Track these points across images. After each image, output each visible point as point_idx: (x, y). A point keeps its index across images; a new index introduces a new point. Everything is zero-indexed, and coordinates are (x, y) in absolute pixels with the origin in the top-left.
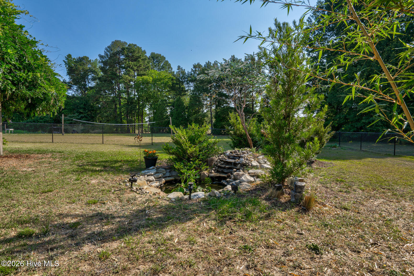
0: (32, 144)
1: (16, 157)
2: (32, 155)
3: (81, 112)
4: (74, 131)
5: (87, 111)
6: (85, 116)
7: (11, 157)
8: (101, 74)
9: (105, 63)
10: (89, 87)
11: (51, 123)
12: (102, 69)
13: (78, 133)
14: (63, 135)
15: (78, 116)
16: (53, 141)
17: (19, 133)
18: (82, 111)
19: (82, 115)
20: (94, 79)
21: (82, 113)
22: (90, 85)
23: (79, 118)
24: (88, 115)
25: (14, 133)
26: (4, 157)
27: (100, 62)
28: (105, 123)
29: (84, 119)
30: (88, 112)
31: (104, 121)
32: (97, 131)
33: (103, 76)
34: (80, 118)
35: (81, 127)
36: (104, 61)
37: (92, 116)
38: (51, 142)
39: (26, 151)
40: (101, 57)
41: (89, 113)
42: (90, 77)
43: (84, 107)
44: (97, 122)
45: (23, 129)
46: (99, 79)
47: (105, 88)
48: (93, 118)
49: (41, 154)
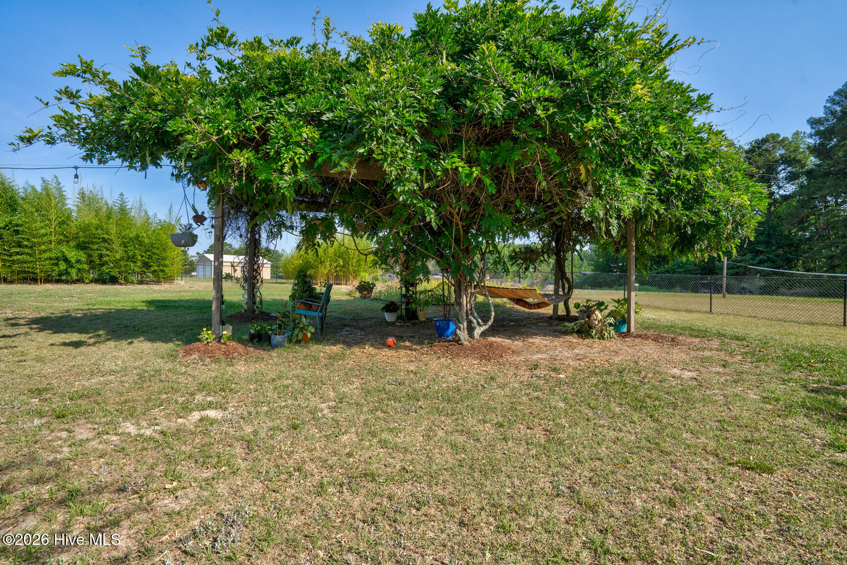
0: (673, 312)
1: (655, 340)
2: (680, 338)
3: (759, 251)
4: (743, 289)
5: (774, 248)
6: (768, 258)
7: (646, 337)
8: (812, 161)
9: (825, 135)
10: (781, 196)
11: (697, 274)
12: (815, 150)
13: (751, 293)
14: (724, 296)
15: (753, 259)
16: (711, 311)
17: (647, 290)
18: (761, 249)
19: (761, 257)
20: (791, 178)
21: (762, 252)
22: (782, 192)
23: (755, 262)
24: (777, 256)
25: (639, 290)
26: (636, 337)
27: (811, 136)
28: (826, 272)
29: (766, 264)
30: (777, 249)
31: (822, 268)
32: (798, 290)
33: (818, 166)
34: (759, 263)
35: (760, 282)
36: (825, 130)
37: (788, 259)
38: (707, 312)
39: (667, 326)
40: (813, 122)
41: (781, 251)
42: (782, 175)
43: (766, 239)
44: (798, 270)
45: (650, 284)
46: (810, 173)
47: (827, 191)
48: (789, 263)
49: (697, 336)
